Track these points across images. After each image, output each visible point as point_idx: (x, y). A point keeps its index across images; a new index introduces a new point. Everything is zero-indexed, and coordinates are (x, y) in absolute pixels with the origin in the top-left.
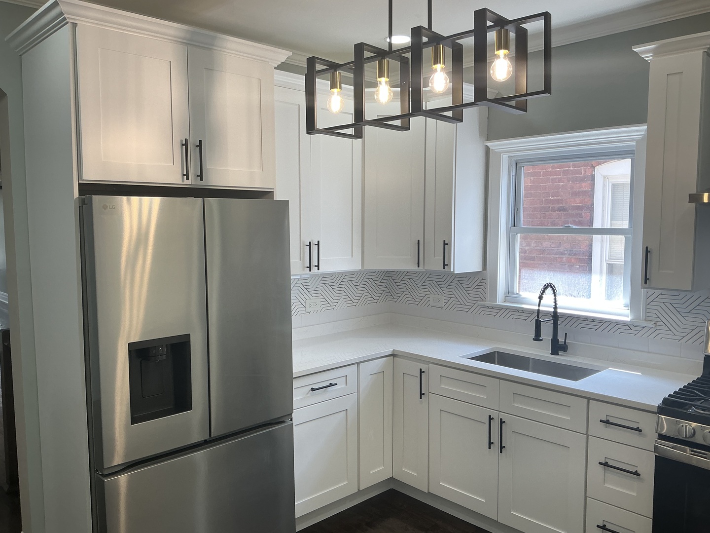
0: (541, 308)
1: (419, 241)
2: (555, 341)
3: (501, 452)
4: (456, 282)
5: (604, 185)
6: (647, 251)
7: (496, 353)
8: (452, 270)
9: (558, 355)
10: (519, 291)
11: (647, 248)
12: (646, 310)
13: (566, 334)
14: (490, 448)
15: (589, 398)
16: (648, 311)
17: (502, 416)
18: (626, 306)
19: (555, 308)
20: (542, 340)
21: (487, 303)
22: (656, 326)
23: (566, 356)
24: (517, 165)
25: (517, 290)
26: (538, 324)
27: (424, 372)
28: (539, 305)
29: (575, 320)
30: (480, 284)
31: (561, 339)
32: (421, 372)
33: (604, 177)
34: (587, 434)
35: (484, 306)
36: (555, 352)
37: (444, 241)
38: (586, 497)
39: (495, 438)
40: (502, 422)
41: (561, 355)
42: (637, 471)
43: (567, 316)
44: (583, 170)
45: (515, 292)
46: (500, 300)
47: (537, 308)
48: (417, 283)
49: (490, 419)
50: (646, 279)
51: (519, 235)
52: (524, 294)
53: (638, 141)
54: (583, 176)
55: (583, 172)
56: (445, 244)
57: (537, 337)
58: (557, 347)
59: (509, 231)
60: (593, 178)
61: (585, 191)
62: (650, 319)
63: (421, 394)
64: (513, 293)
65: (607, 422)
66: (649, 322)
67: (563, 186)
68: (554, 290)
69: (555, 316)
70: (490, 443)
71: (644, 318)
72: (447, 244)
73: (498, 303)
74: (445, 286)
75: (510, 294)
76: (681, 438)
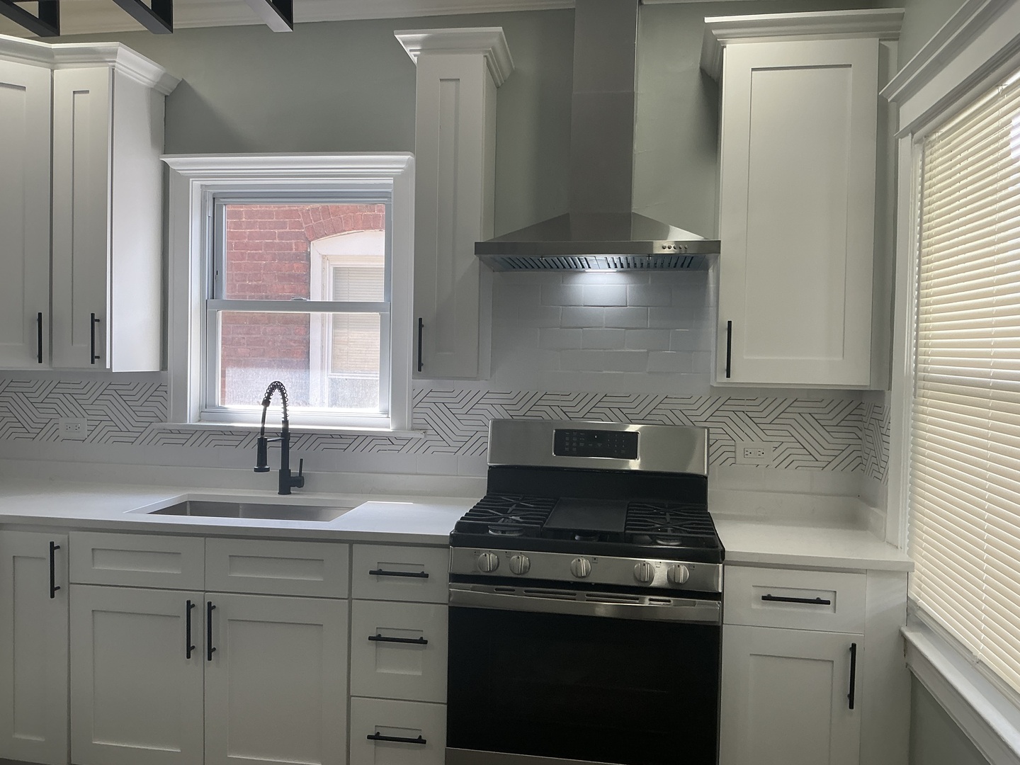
0: (266, 426)
1: (40, 314)
2: (285, 472)
3: (210, 659)
4: (109, 392)
5: (323, 269)
6: (420, 325)
7: (188, 503)
8: (108, 367)
9: (290, 493)
10: (223, 402)
11: (420, 320)
12: (412, 415)
13: (301, 460)
14: (189, 657)
15: (352, 541)
16: (415, 416)
17: (210, 597)
18: (386, 412)
19: (286, 422)
20: (268, 470)
21: (170, 425)
22: (425, 437)
23: (302, 494)
24: (216, 200)
25: (218, 402)
26: (262, 444)
27: (58, 547)
28: (263, 421)
29: (314, 437)
30: (156, 393)
31: (294, 469)
32: (53, 547)
33: (324, 257)
34: (350, 599)
35: (164, 431)
36: (284, 490)
37: (93, 315)
38: (349, 697)
39: (199, 639)
40: (211, 607)
41: (294, 494)
42: (422, 638)
43: (303, 434)
44: (294, 245)
45: (217, 404)
46: (192, 417)
47: (260, 425)
48: (32, 400)
49: (190, 606)
50: (420, 365)
51: (220, 312)
52: (231, 407)
53: (396, 177)
54: (294, 254)
55: (294, 247)
56: (93, 320)
57: (262, 466)
58: (289, 482)
59: (205, 305)
60: (308, 257)
61: (298, 275)
62: (418, 426)
63: (53, 589)
64: (214, 406)
65: (379, 573)
66: (417, 431)
67: (265, 265)
68: (283, 394)
69: (285, 434)
70: (190, 648)
71: (410, 426)
72: (98, 321)
73: (188, 423)
74: (90, 401)
75: (207, 407)
76: (483, 574)
